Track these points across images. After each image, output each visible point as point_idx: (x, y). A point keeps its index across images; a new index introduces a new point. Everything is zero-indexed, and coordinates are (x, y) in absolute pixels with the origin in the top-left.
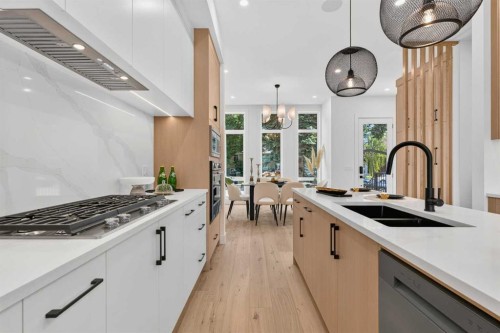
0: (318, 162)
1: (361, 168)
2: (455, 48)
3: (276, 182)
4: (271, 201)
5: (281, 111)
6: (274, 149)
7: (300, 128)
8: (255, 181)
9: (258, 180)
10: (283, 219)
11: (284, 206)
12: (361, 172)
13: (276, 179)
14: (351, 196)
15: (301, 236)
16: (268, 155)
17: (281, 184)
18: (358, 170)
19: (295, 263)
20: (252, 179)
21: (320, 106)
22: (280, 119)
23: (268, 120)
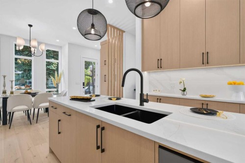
0: (60, 79)
1: (84, 83)
2: (124, 34)
3: (29, 93)
4: (25, 107)
5: (34, 43)
6: (25, 71)
7: (47, 58)
8: (8, 94)
9: (12, 93)
10: (35, 118)
11: (36, 110)
12: (84, 85)
13: (29, 91)
14: (94, 100)
15: (59, 133)
16: (19, 74)
17: (34, 95)
18: (82, 84)
19: (52, 152)
20: (4, 92)
21: (61, 47)
22: (32, 49)
23: (21, 48)
